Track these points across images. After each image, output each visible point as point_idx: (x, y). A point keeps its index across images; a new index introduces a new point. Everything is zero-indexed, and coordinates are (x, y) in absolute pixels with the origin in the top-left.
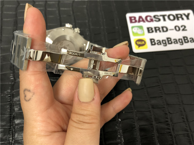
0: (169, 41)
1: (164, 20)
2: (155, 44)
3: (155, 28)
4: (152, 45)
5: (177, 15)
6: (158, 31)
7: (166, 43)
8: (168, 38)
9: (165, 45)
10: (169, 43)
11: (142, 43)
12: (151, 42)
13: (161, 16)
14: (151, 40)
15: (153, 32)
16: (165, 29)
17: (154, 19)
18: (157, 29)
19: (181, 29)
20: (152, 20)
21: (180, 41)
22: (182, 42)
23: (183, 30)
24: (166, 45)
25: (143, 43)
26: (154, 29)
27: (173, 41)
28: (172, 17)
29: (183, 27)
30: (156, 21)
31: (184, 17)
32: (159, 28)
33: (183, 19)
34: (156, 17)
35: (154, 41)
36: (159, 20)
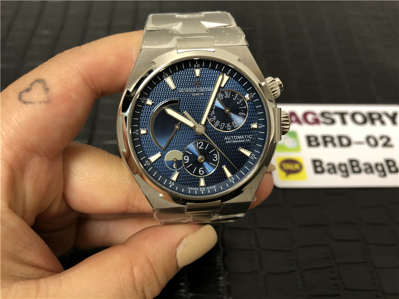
0: (354, 166)
1: (344, 122)
2: (323, 171)
3: (324, 137)
4: (317, 172)
5: (370, 114)
6: (330, 145)
7: (346, 171)
8: (351, 161)
9: (345, 174)
10: (354, 172)
11: (294, 166)
12: (315, 167)
13: (336, 113)
14: (314, 161)
15: (318, 145)
16: (345, 141)
17: (321, 119)
18: (327, 141)
19: (381, 142)
20: (316, 122)
21: (380, 168)
22: (383, 170)
23: (385, 145)
24: (347, 176)
25: (297, 167)
26: (320, 140)
27: (363, 167)
28: (359, 118)
29: (384, 140)
30: (325, 123)
31: (385, 118)
32: (332, 139)
33: (383, 123)
34: (327, 115)
35: (321, 166)
36: (333, 122)
